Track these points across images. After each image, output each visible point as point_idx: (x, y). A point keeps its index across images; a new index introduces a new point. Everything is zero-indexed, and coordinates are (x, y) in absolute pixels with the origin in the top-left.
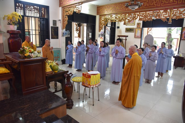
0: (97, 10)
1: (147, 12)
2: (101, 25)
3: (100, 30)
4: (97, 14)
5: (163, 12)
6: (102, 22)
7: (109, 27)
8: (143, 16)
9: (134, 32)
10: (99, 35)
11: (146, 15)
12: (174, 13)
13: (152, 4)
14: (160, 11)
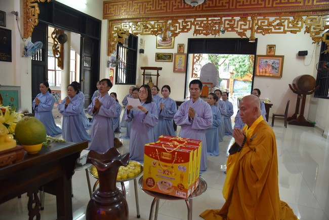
0: (104, 8)
1: (210, 19)
2: (113, 41)
3: (109, 52)
4: (104, 18)
5: (240, 21)
6: (114, 35)
7: (125, 48)
8: (202, 25)
9: (172, 61)
10: (108, 63)
11: (207, 23)
12: (259, 24)
13: (219, 3)
14: (235, 18)
